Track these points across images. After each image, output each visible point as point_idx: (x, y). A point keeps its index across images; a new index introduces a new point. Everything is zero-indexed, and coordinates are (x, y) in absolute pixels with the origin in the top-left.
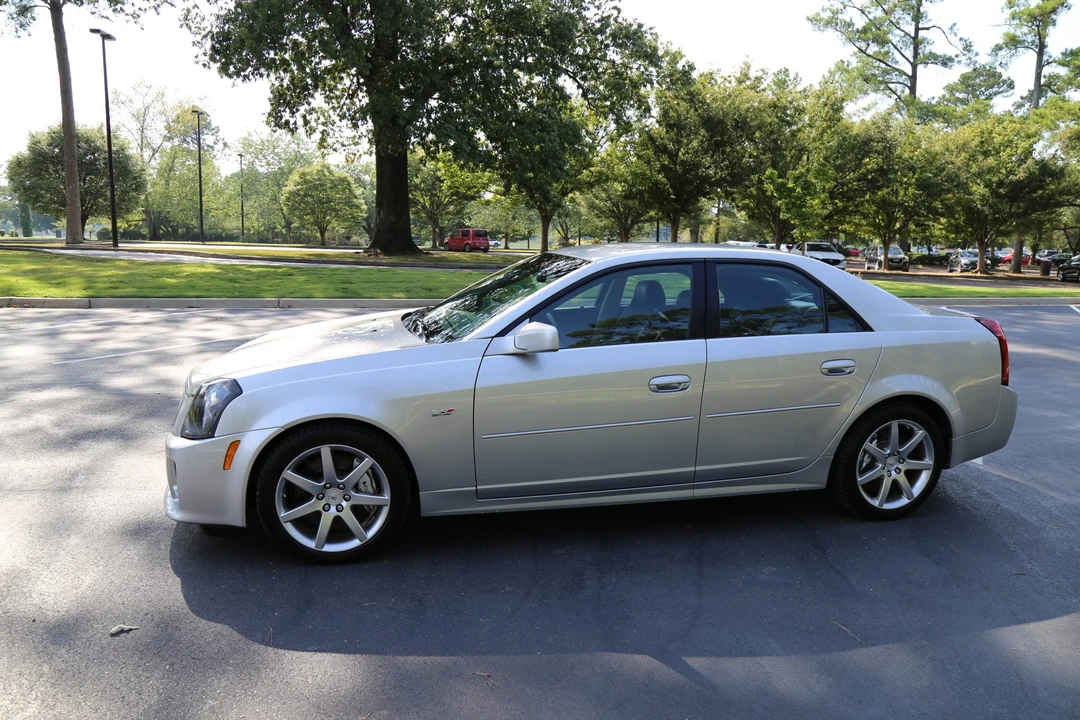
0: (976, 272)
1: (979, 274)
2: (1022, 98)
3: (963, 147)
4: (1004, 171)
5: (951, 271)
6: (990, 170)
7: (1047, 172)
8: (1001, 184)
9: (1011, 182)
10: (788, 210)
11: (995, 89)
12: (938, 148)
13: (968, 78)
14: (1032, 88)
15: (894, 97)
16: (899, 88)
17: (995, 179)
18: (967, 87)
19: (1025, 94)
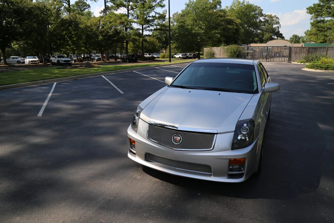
0: (101, 61)
1: (102, 62)
2: (101, 11)
3: (95, 25)
4: (106, 32)
5: (92, 62)
6: (103, 32)
7: (117, 33)
8: (105, 35)
9: (109, 35)
10: (73, 45)
11: (86, 7)
12: (89, 24)
13: (78, 3)
14: (104, 8)
15: (64, 7)
16: (65, 4)
17: (104, 34)
18: (78, 6)
19: (102, 10)
